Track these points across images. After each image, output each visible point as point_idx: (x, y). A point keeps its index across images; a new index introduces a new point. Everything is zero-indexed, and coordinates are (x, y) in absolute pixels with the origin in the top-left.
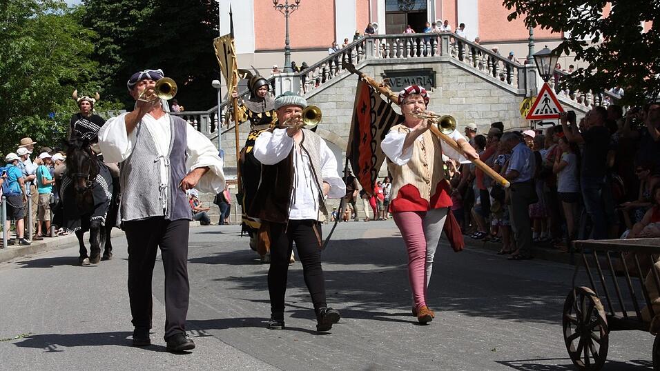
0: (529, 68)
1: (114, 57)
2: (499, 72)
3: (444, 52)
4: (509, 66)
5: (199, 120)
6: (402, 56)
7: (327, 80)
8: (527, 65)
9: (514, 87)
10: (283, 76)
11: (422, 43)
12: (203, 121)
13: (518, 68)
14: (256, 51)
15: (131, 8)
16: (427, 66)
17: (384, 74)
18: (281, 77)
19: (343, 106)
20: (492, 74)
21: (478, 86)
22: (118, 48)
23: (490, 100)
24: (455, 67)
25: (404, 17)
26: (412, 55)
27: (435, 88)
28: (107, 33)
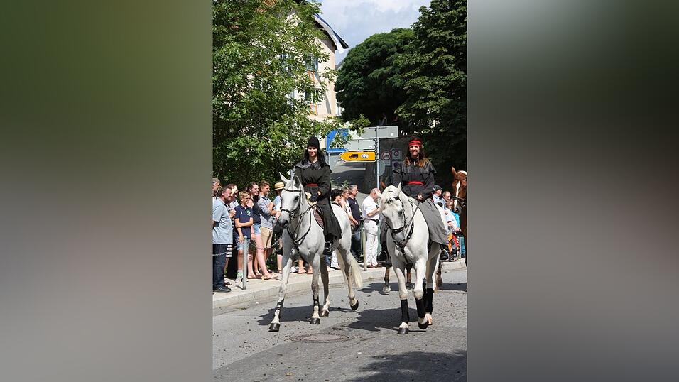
28: (442, 42)
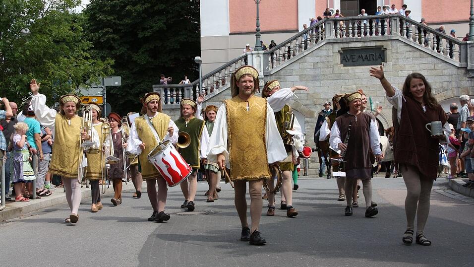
0: (470, 44)
1: (113, 45)
2: (441, 48)
3: (393, 32)
5: (183, 91)
6: (356, 36)
7: (292, 57)
8: (468, 42)
9: (456, 61)
10: (255, 54)
11: (374, 24)
12: (186, 91)
13: (460, 44)
14: (230, 34)
15: (127, 5)
16: (379, 44)
17: (342, 52)
18: (252, 54)
19: (305, 79)
20: (436, 50)
21: (424, 60)
22: (116, 37)
23: (435, 72)
24: (403, 44)
26: (365, 34)
27: (386, 62)
28: (108, 24)
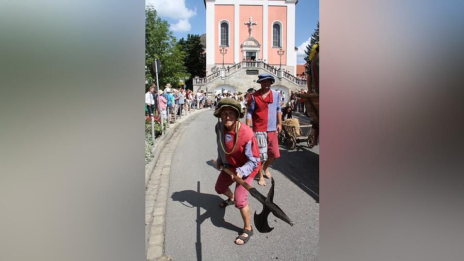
3: (261, 66)
4: (275, 70)
6: (251, 66)
17: (247, 71)
25: (250, 57)
26: (253, 66)
